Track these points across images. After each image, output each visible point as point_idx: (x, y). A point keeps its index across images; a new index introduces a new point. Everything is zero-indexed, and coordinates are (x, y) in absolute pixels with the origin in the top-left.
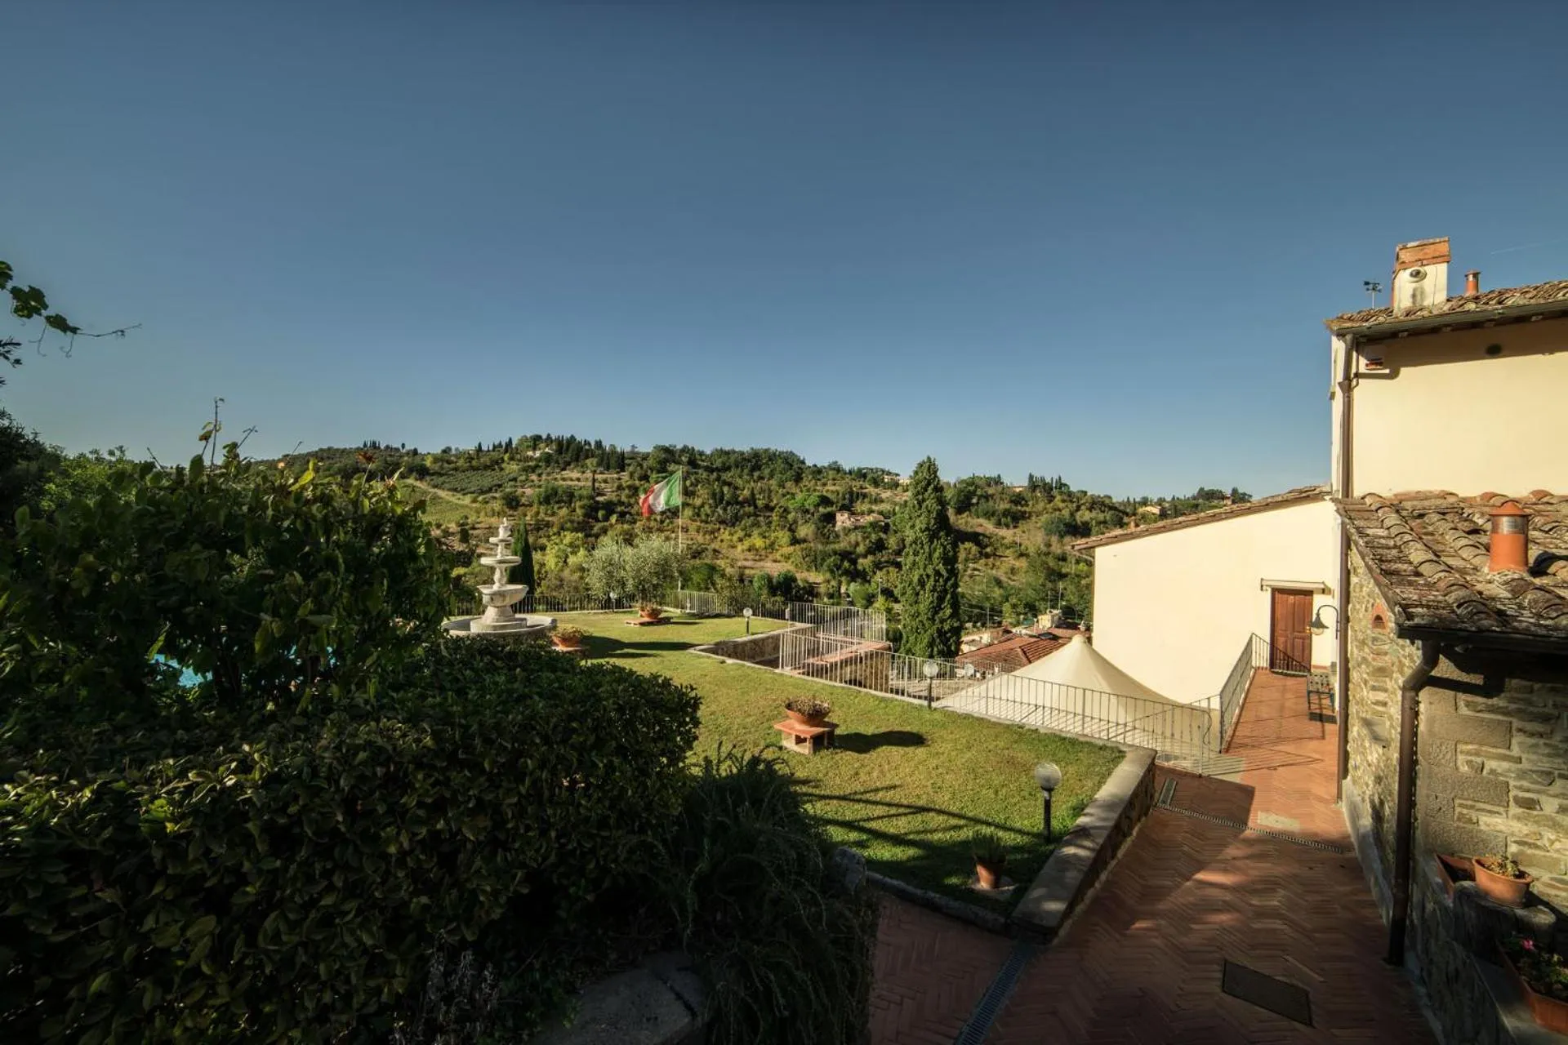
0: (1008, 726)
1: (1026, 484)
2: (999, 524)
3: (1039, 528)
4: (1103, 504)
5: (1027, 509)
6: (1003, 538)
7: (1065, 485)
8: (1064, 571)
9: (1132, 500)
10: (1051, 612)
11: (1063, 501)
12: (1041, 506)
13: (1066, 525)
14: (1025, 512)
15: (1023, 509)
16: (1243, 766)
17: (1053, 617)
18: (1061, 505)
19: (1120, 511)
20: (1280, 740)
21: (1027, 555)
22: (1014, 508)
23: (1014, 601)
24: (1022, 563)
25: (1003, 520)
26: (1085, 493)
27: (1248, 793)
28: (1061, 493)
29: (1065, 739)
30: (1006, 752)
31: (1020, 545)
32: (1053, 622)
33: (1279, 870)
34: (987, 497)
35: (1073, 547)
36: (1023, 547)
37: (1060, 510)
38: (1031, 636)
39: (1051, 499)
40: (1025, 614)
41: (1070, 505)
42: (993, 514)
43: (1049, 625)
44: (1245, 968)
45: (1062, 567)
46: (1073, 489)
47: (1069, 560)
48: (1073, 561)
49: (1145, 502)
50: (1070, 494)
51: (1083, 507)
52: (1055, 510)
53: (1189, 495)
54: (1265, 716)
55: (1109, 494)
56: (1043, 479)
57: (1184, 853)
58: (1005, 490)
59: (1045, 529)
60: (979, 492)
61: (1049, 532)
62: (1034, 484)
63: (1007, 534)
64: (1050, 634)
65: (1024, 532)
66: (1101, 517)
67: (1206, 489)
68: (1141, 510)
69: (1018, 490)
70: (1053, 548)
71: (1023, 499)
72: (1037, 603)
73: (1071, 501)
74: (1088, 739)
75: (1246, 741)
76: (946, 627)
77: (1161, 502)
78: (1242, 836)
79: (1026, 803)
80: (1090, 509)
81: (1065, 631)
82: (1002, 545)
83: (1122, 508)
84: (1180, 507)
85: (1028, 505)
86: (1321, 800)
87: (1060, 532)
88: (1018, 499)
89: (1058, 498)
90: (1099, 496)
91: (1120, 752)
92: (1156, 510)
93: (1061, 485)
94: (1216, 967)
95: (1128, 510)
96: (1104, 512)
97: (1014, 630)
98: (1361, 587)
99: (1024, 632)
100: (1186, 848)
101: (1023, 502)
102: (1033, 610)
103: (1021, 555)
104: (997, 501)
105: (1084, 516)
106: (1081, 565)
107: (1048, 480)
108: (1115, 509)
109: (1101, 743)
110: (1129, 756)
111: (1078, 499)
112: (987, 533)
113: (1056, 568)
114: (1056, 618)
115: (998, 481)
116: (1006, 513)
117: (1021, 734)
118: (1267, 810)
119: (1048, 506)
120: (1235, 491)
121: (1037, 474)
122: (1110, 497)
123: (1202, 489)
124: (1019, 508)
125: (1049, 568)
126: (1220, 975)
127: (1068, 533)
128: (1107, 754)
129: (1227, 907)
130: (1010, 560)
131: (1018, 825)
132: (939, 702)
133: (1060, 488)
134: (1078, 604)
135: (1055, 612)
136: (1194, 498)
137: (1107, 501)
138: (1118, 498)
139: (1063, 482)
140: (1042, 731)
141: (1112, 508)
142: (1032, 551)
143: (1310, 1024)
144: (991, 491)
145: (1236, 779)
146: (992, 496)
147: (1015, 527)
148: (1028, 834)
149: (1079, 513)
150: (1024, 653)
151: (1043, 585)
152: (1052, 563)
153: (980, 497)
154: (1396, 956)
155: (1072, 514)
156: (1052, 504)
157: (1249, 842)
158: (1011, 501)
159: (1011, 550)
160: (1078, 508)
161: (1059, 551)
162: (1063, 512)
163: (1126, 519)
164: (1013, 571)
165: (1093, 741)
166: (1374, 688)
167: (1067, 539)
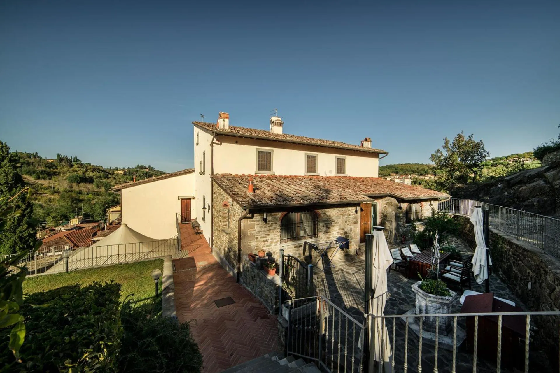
0: (114, 266)
1: (56, 158)
2: (38, 178)
3: (65, 180)
4: (99, 169)
5: (57, 171)
6: (42, 185)
7: (79, 160)
8: (81, 198)
9: (112, 168)
10: (77, 217)
11: (78, 167)
12: (65, 169)
13: (81, 178)
14: (56, 172)
15: (54, 170)
16: (188, 252)
17: (79, 219)
18: (77, 169)
19: (107, 172)
20: (192, 242)
21: (59, 193)
22: (48, 170)
23: (54, 215)
24: (56, 196)
25: (41, 176)
26: (90, 164)
27: (192, 259)
28: (77, 164)
29: (140, 262)
30: (120, 276)
31: (54, 188)
32: (79, 221)
33: (210, 274)
34: (29, 164)
35: (112, 189)
36: (55, 189)
37: (76, 171)
38: (67, 230)
39: (72, 166)
40: (62, 220)
41: (82, 169)
42: (34, 172)
43: (77, 223)
44: (218, 300)
45: (79, 197)
46: (84, 162)
47: (83, 193)
48: (86, 194)
49: (117, 169)
50: (82, 164)
51: (89, 170)
52: (74, 171)
53: (134, 167)
54: (186, 236)
55: (101, 165)
56: (66, 157)
57: (188, 281)
58: (41, 161)
59: (69, 180)
60: (22, 161)
61: (72, 181)
62: (60, 159)
63: (45, 183)
64: (79, 227)
65: (56, 181)
66: (98, 174)
67: (140, 165)
68: (116, 172)
69: (50, 161)
70: (74, 189)
71: (54, 165)
72: (68, 214)
73: (83, 168)
74: (149, 260)
75: (185, 245)
76: (26, 234)
77: (124, 169)
78: (197, 271)
79: (141, 289)
80: (93, 171)
81: (85, 224)
82: (41, 188)
83: (108, 171)
84: (131, 171)
85: (57, 169)
86: (207, 254)
87: (77, 181)
88: (51, 165)
89: (76, 166)
90: (96, 166)
91: (162, 259)
92: (122, 172)
93: (76, 160)
94: (213, 304)
95: (110, 172)
96: (99, 173)
97: (56, 229)
98: (218, 198)
99: (63, 228)
100: (187, 280)
101: (54, 167)
102: (66, 218)
103: (55, 192)
104: (37, 166)
105: (90, 174)
106: (90, 195)
107: (69, 157)
108: (105, 171)
109: (154, 259)
110: (165, 260)
111: (86, 167)
112: (30, 182)
113: (77, 197)
114: (80, 219)
115: (36, 156)
116: (43, 172)
117: (122, 267)
118: (199, 261)
119: (70, 170)
120: (149, 166)
121: (63, 154)
122: (102, 167)
123: (138, 165)
124: (52, 170)
125: (72, 198)
126: (215, 305)
127: (82, 181)
128: (157, 262)
129: (207, 289)
130: (48, 195)
131: (143, 298)
132: (49, 271)
133: (76, 161)
134: (90, 211)
135: (80, 217)
136: (136, 168)
137: (101, 168)
138: (105, 167)
139: (78, 159)
140: (130, 263)
141: (103, 171)
142: (61, 189)
143: (235, 303)
144: (31, 161)
145: (188, 256)
146: (32, 163)
147: (50, 179)
148: (149, 298)
149: (87, 173)
150: (68, 238)
151: (71, 205)
152: (74, 195)
153: (22, 164)
154: (238, 281)
155: (84, 173)
156: (72, 169)
157: (199, 272)
158: (46, 167)
159: (48, 190)
160: (87, 171)
161: (77, 190)
162: (79, 172)
163: (110, 176)
164: (50, 200)
165: (151, 259)
166: (223, 222)
167: (82, 184)
